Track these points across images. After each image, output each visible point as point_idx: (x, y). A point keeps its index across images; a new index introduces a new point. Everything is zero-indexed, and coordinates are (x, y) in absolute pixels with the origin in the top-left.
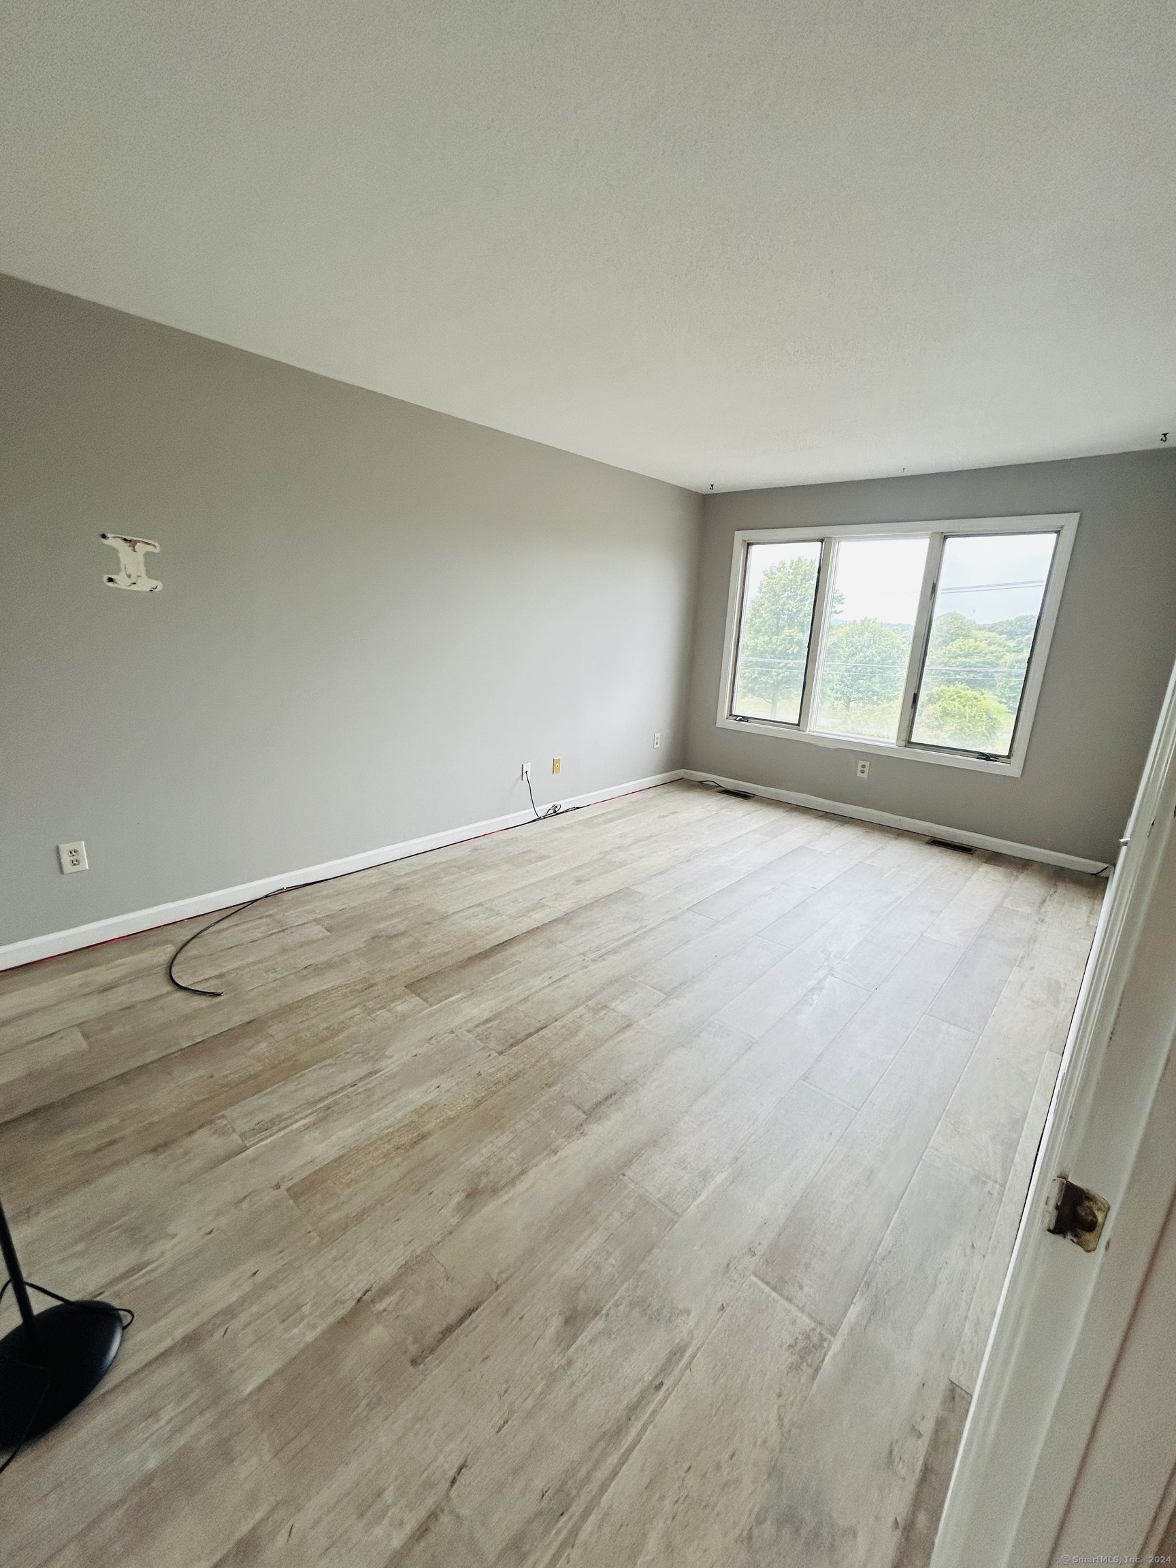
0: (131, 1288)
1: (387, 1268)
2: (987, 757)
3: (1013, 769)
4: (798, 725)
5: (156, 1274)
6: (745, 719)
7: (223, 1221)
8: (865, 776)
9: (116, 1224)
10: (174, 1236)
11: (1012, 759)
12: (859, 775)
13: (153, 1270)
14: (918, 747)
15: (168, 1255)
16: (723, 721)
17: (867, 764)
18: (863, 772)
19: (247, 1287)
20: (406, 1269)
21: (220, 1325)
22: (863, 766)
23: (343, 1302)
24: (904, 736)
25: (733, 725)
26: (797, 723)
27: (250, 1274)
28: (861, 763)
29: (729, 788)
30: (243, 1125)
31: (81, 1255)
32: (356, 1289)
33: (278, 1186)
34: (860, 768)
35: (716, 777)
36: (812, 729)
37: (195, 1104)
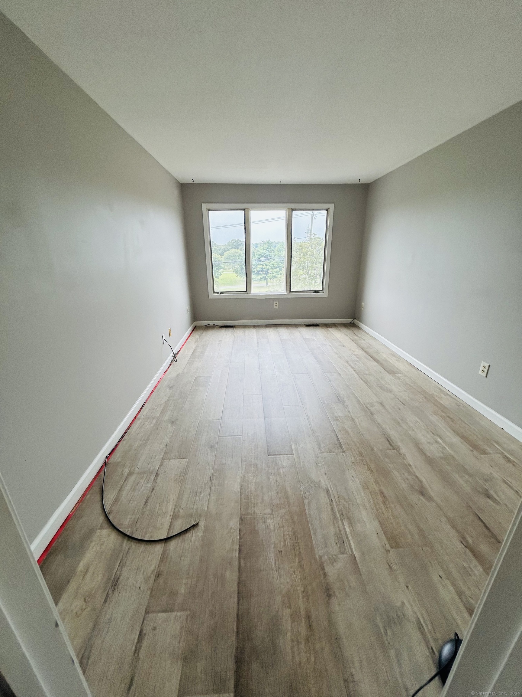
0: (433, 632)
1: (452, 533)
2: (317, 292)
3: (325, 294)
4: (246, 292)
5: (426, 618)
6: (222, 293)
7: (401, 579)
8: (277, 307)
9: (382, 631)
10: (403, 604)
11: (324, 291)
12: (275, 307)
13: (424, 619)
14: (293, 292)
15: (416, 609)
16: (212, 296)
17: (277, 302)
18: (276, 306)
19: (448, 582)
20: (454, 527)
21: (467, 599)
22: (276, 304)
23: (466, 552)
24: (289, 290)
25: (216, 296)
26: (246, 291)
27: (440, 579)
28: (275, 302)
29: (221, 325)
30: (334, 549)
31: (398, 654)
32: (460, 546)
33: (388, 551)
34: (275, 305)
35: (213, 322)
36: (253, 293)
37: (300, 565)
